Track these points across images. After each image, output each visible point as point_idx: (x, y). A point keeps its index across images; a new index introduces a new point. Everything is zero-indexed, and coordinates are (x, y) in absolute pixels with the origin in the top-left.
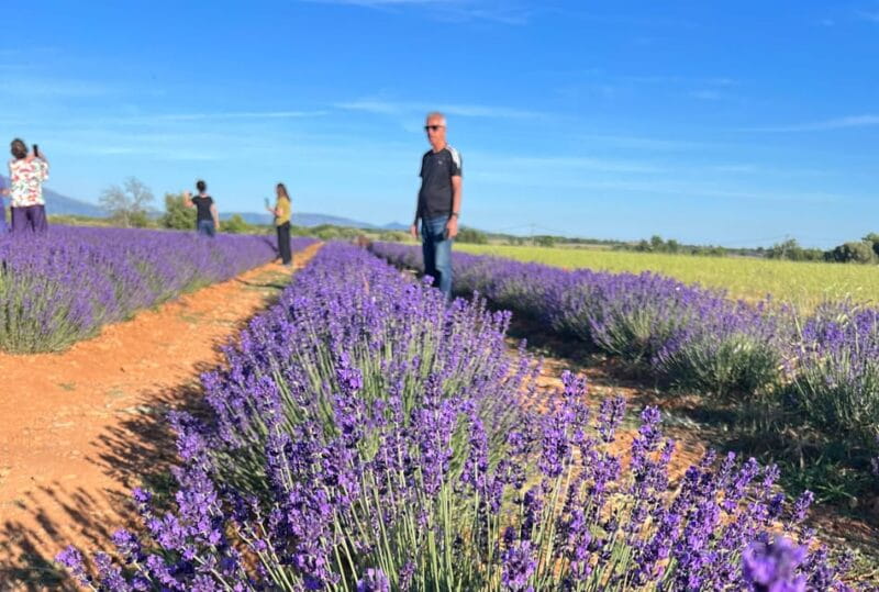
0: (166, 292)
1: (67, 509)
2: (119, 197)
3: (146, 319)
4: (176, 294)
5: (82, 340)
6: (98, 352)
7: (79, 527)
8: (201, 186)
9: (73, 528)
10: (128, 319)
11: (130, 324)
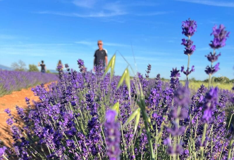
0: (30, 85)
1: (3, 129)
2: (17, 65)
3: (24, 91)
4: (32, 85)
5: (7, 94)
6: (12, 97)
7: (7, 133)
8: (42, 62)
9: (5, 133)
10: (19, 90)
11: (20, 92)
